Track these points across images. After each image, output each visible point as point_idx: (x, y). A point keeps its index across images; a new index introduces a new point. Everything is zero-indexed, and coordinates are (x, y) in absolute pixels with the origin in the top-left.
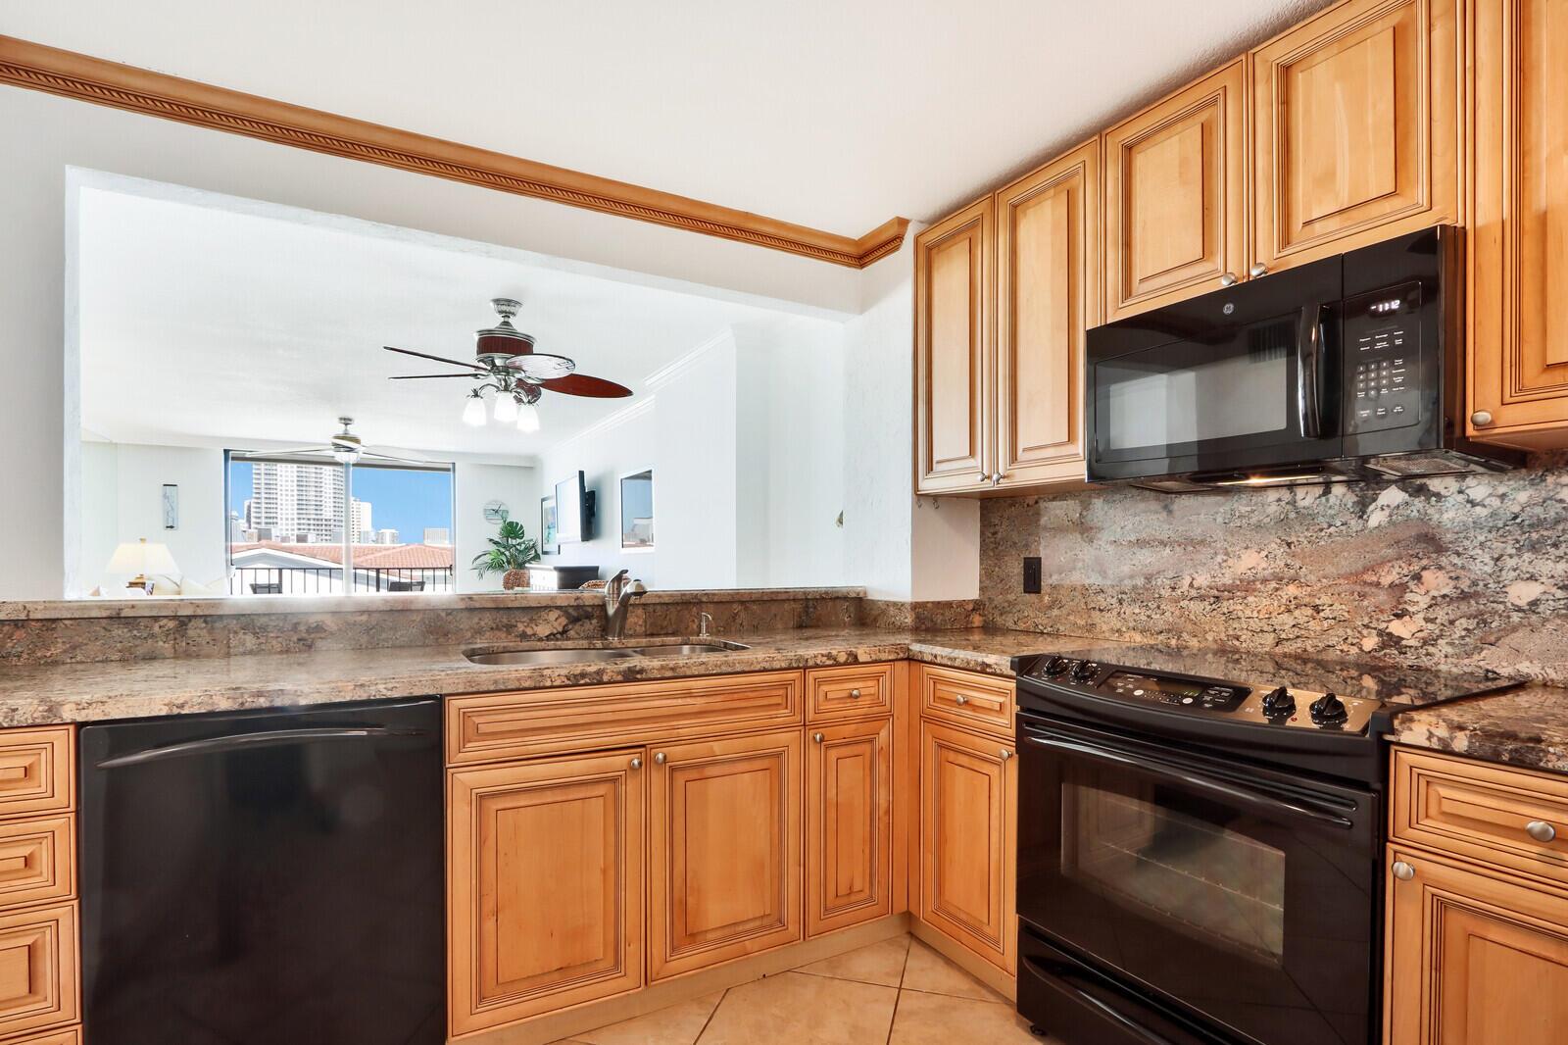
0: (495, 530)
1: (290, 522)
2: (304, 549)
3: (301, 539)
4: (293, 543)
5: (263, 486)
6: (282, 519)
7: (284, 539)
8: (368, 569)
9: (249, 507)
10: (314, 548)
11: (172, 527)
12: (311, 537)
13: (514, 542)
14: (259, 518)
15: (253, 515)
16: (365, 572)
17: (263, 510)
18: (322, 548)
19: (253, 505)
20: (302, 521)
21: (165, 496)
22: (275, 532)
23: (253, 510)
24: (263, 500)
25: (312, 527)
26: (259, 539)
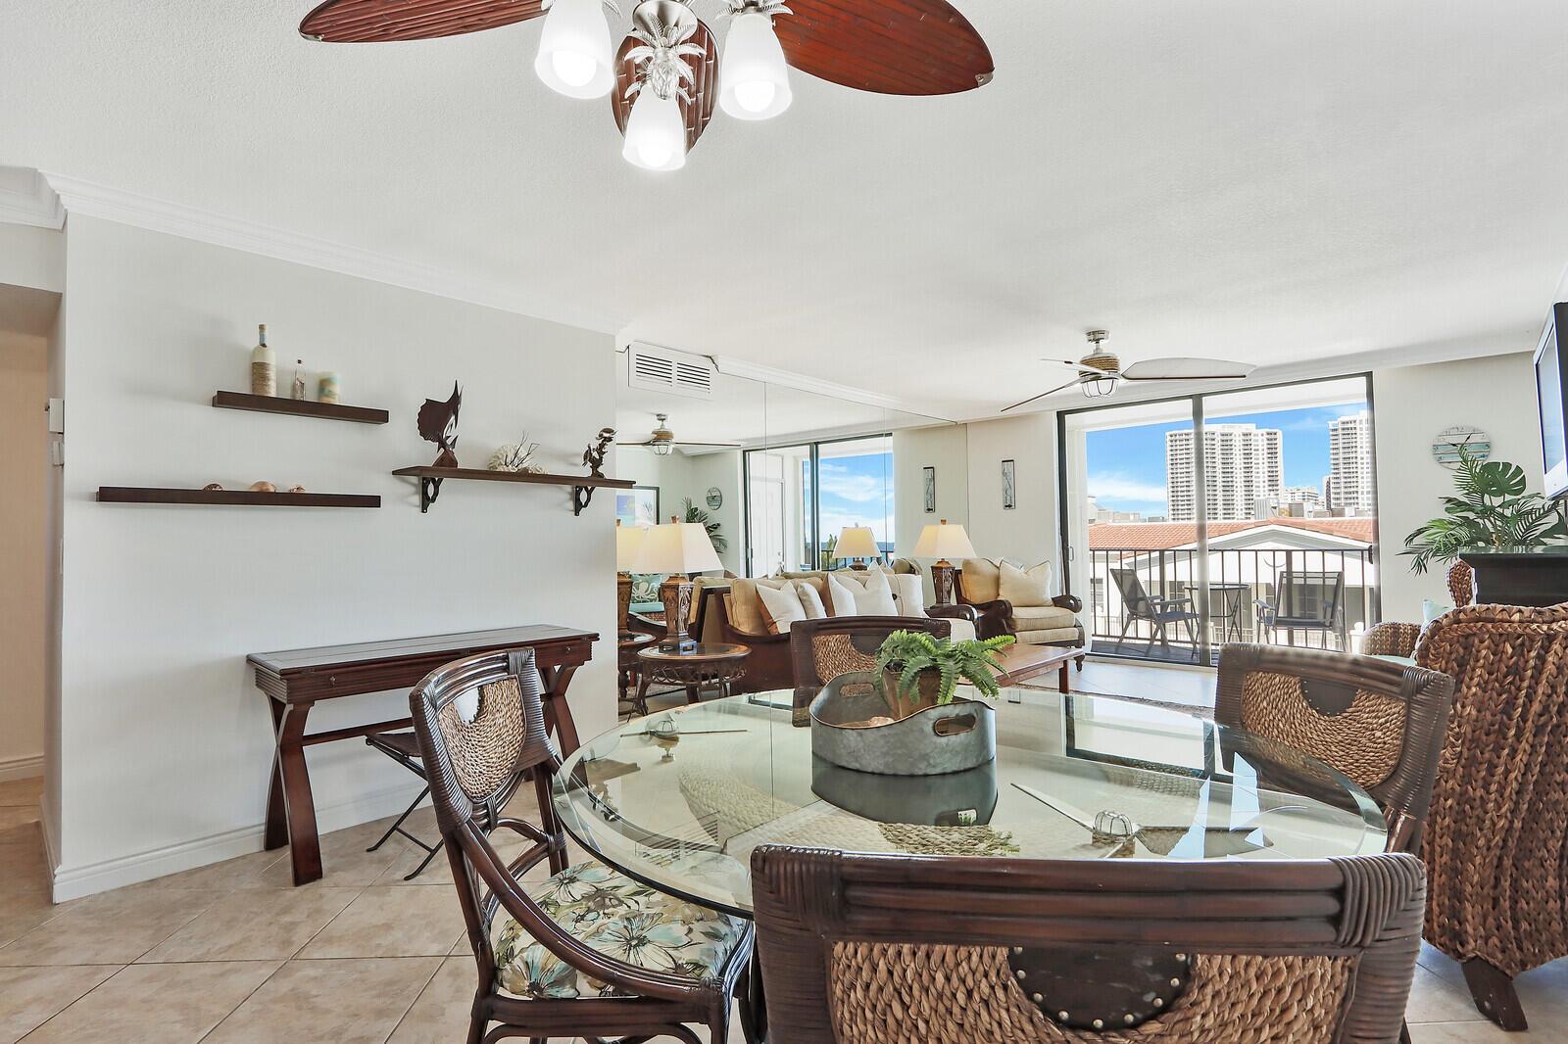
0: (1447, 482)
5: (1341, 461)
6: (1362, 493)
9: (1329, 483)
11: (1010, 506)
13: (1497, 501)
14: (1338, 493)
17: (1342, 485)
19: (1332, 481)
21: (1004, 474)
23: (1332, 485)
24: (1342, 475)
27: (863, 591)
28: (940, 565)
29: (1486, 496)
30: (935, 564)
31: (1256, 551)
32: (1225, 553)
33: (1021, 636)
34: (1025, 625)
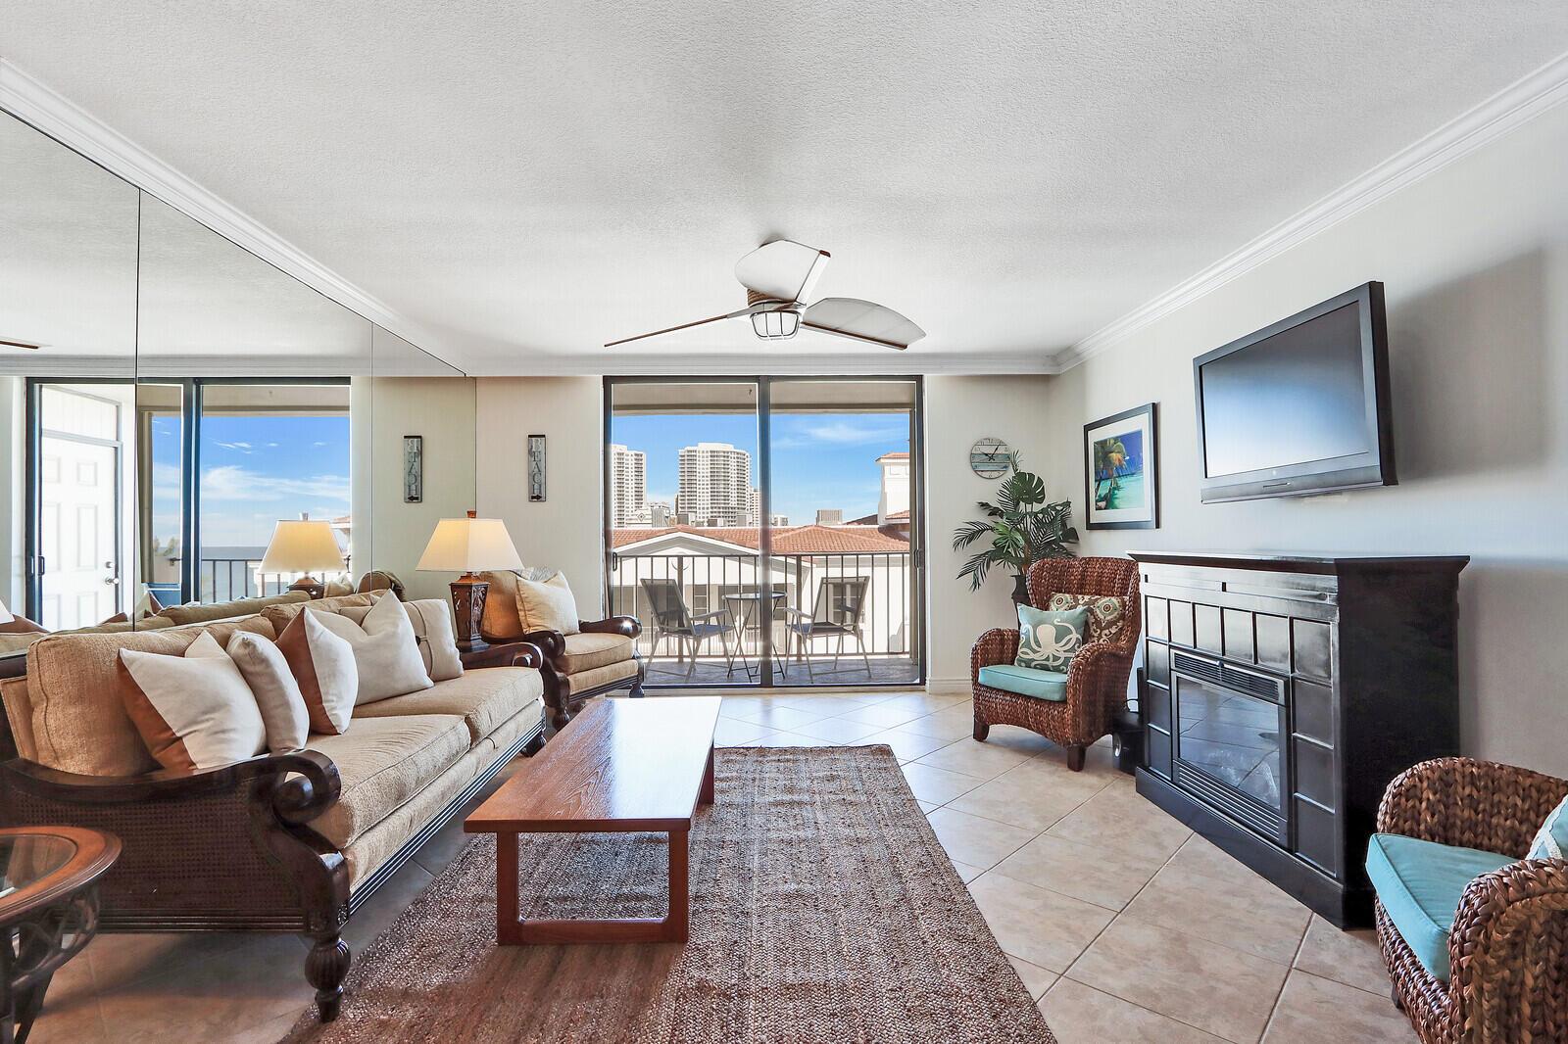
1: (705, 511)
2: (714, 531)
3: (712, 523)
4: (706, 527)
7: (699, 524)
8: (786, 556)
10: (722, 531)
11: (538, 498)
12: (720, 521)
13: (1029, 508)
15: (680, 505)
16: (783, 559)
18: (729, 531)
20: (715, 510)
21: (531, 453)
22: (692, 517)
25: (722, 514)
26: (679, 523)
27: (363, 638)
28: (468, 582)
29: (1022, 504)
30: (456, 580)
31: (667, 557)
32: (639, 559)
33: (575, 681)
34: (579, 663)
